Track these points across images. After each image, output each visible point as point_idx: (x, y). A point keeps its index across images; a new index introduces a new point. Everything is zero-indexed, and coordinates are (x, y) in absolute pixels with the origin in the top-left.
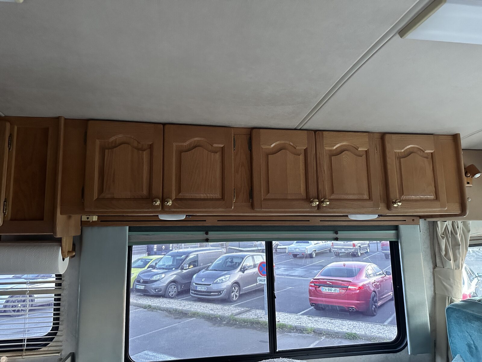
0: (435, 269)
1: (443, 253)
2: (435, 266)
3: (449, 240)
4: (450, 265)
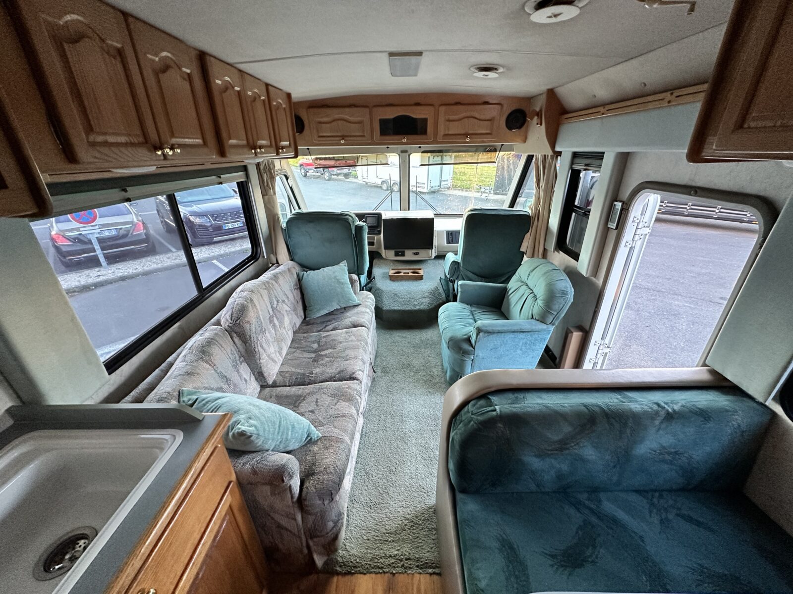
3: (268, 174)
4: (271, 193)
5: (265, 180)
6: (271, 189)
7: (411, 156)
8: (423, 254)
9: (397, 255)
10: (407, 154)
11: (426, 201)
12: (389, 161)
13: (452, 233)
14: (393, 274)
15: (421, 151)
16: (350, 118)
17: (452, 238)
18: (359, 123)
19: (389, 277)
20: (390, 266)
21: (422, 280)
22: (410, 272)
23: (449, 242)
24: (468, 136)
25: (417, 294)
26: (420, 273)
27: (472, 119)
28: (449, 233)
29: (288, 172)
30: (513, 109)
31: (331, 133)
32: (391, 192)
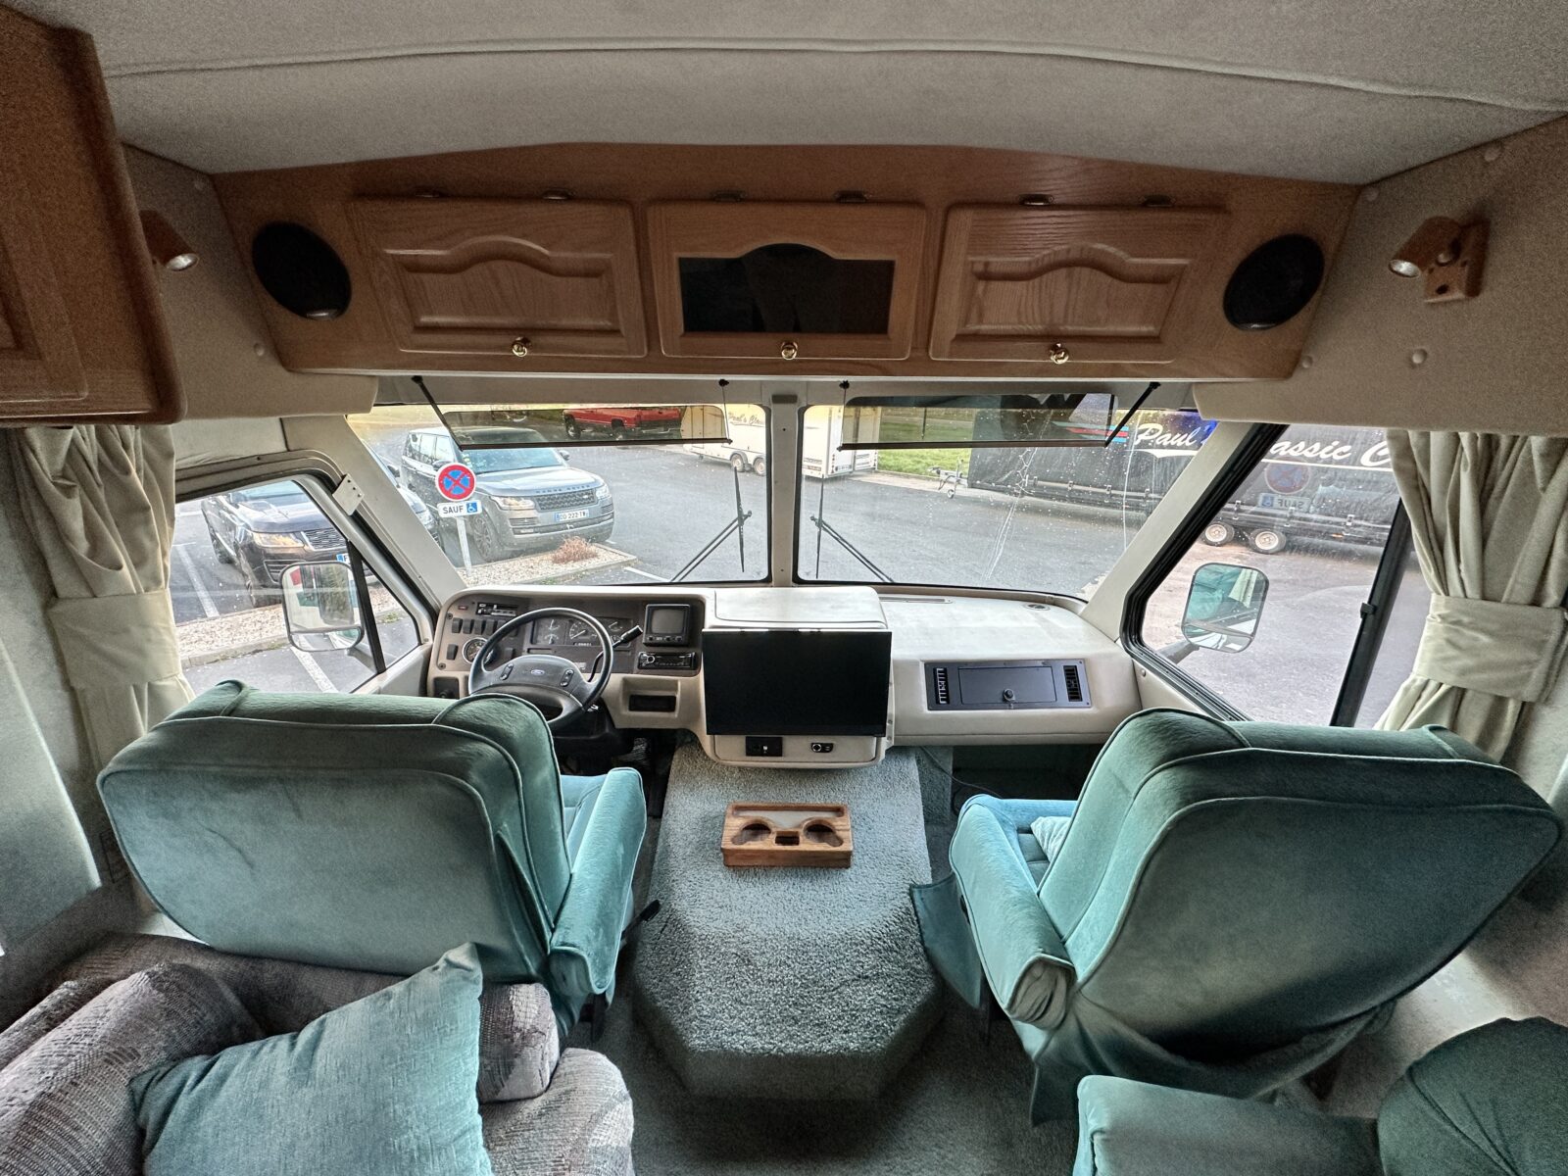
0: (52, 606)
1: (82, 547)
2: (50, 595)
3: (96, 496)
4: (122, 582)
5: (77, 526)
6: (120, 568)
7: (808, 415)
8: (848, 750)
9: (753, 750)
10: (793, 408)
11: (849, 547)
12: (732, 432)
13: (945, 671)
14: (734, 841)
15: (847, 400)
16: (546, 252)
17: (947, 687)
18: (591, 273)
19: (722, 850)
20: (732, 785)
21: (849, 871)
22: (799, 826)
23: (938, 702)
24: (1059, 345)
25: (831, 958)
26: (840, 834)
27: (1086, 271)
28: (935, 670)
29: (338, 462)
30: (1272, 235)
31: (467, 313)
32: (741, 518)
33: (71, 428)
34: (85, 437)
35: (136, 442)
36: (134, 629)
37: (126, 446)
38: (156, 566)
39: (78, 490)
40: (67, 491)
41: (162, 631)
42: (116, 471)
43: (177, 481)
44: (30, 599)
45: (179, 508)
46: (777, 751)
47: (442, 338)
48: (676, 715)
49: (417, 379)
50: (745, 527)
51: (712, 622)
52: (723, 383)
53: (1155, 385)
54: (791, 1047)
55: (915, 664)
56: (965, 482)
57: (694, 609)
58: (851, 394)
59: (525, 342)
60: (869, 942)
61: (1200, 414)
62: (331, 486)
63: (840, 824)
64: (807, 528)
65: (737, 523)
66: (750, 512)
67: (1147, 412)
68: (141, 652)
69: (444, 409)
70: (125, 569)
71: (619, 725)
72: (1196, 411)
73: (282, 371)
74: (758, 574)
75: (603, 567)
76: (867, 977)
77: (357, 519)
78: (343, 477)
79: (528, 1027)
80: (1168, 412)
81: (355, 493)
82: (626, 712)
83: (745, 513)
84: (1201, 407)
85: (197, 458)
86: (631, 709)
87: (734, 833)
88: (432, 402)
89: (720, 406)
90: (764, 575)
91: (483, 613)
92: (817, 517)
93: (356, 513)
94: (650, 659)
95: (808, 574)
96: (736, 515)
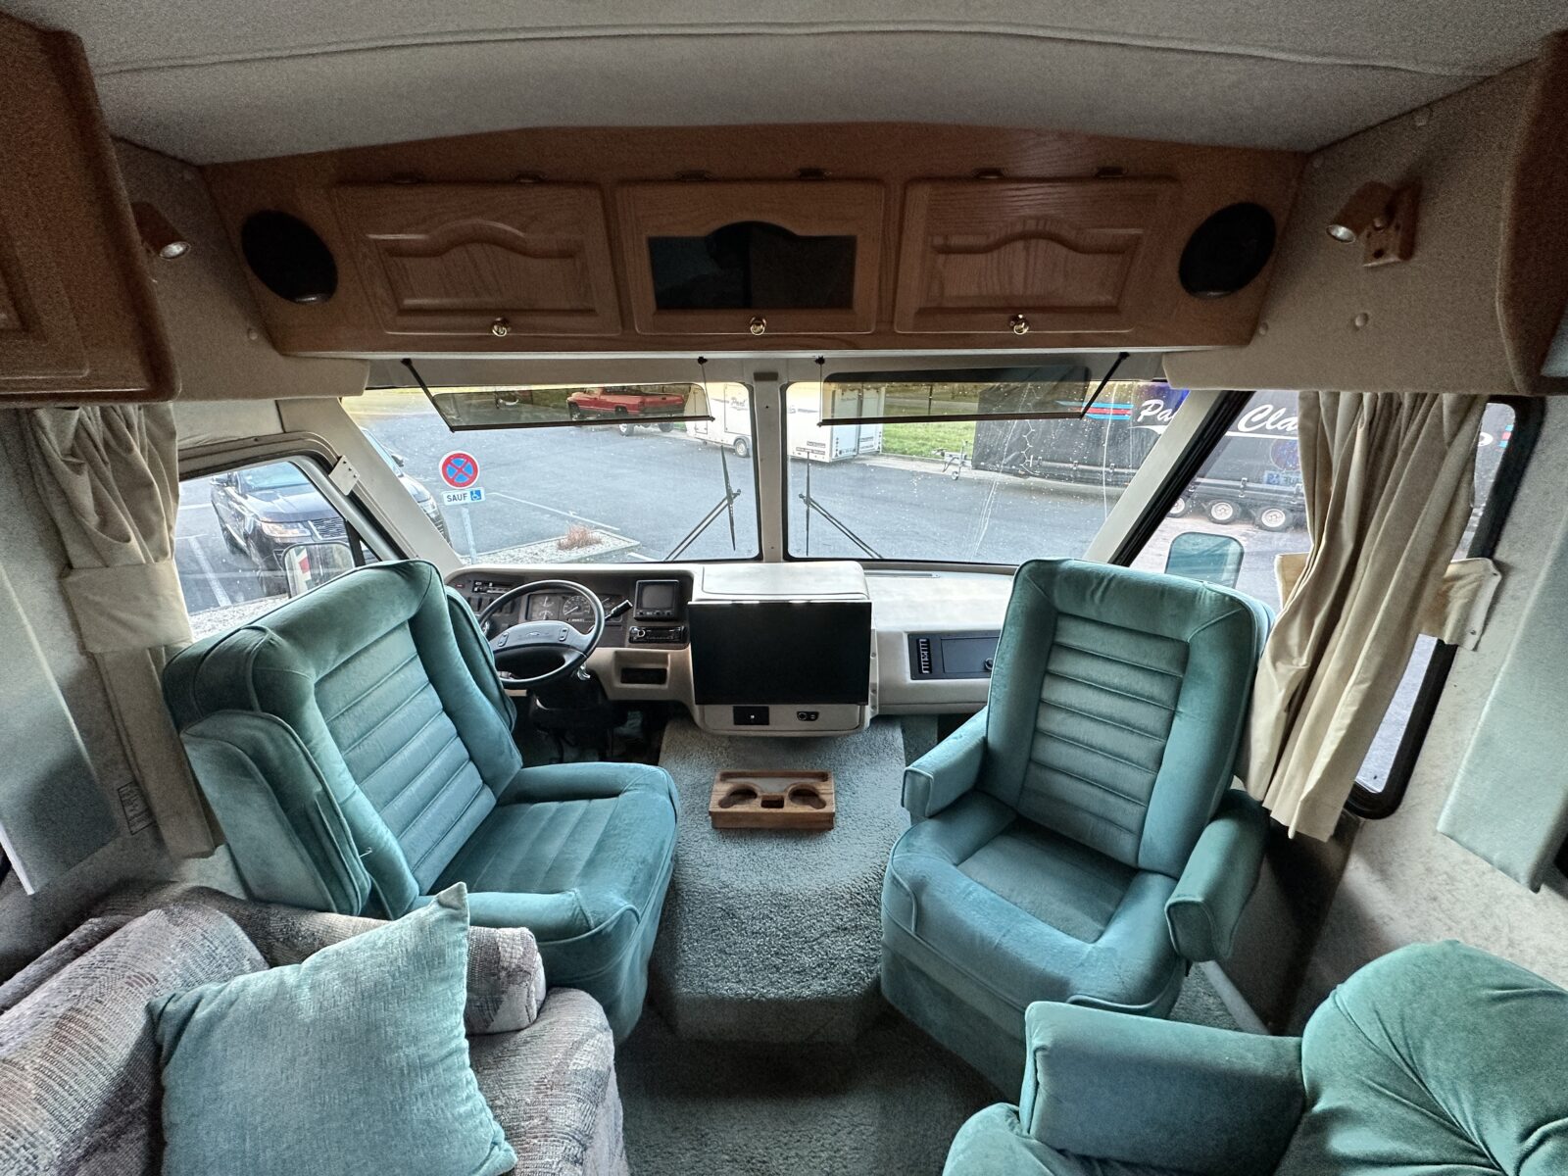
0: (67, 576)
1: (92, 520)
2: (66, 567)
3: (103, 473)
4: (130, 554)
5: (87, 501)
6: (128, 540)
7: (791, 392)
8: (831, 714)
9: (741, 718)
10: (776, 386)
11: (837, 524)
12: (715, 409)
13: (928, 642)
14: (722, 804)
15: (825, 376)
16: (521, 234)
17: (929, 658)
18: (566, 254)
19: (711, 813)
20: (721, 753)
21: (832, 832)
22: (785, 790)
23: (921, 672)
24: (1021, 316)
25: (812, 912)
26: (824, 797)
27: (1042, 243)
28: (918, 641)
29: (333, 443)
30: (1225, 202)
31: (447, 295)
32: (731, 497)
33: (76, 408)
34: (88, 414)
35: (139, 423)
36: (143, 596)
37: (129, 426)
38: (162, 540)
39: (86, 467)
40: (77, 469)
41: (171, 599)
42: (120, 450)
43: (181, 460)
44: (46, 569)
45: (183, 486)
46: (763, 719)
47: (427, 320)
48: (666, 687)
49: (407, 362)
50: (734, 505)
51: (699, 595)
52: (701, 360)
53: (1124, 355)
54: (772, 993)
55: (899, 635)
56: (969, 463)
57: (682, 584)
58: (828, 370)
59: (504, 323)
60: (848, 897)
61: (1169, 384)
62: (327, 467)
63: (825, 789)
64: (795, 507)
65: (726, 502)
66: (739, 491)
67: (1122, 383)
68: (150, 616)
69: (434, 391)
70: (134, 541)
71: (611, 696)
72: (1165, 381)
73: (273, 356)
74: (749, 551)
75: (606, 553)
76: (846, 929)
77: (353, 498)
78: (339, 458)
79: (513, 966)
80: (1142, 383)
81: (351, 474)
82: (618, 684)
83: (735, 491)
84: (1171, 375)
85: (197, 439)
86: (623, 682)
87: (721, 797)
88: (423, 386)
89: (702, 385)
90: (755, 553)
91: (479, 591)
92: (805, 494)
93: (352, 493)
94: (641, 633)
95: (798, 551)
96: (725, 495)
